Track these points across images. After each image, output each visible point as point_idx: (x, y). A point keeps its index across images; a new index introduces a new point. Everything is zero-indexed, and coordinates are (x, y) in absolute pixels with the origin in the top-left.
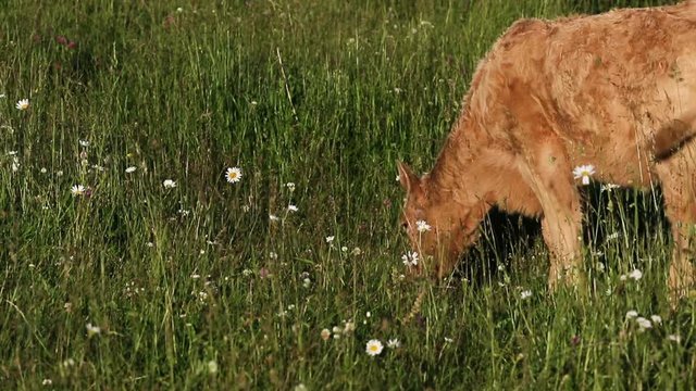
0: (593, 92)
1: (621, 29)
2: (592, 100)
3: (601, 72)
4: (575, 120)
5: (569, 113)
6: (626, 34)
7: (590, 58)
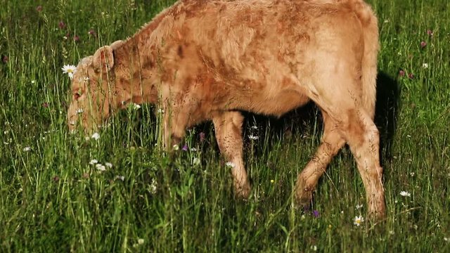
0: (254, 54)
1: (272, 11)
2: (252, 59)
3: (259, 41)
4: (239, 72)
5: (235, 67)
6: (276, 14)
7: (252, 32)
